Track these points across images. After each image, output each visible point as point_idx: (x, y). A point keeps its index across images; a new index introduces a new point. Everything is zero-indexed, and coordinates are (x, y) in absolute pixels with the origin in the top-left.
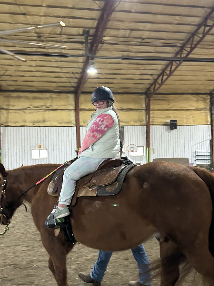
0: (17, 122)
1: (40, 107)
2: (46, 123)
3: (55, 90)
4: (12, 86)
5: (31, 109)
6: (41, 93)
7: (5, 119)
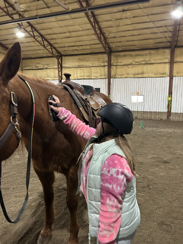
0: (123, 75)
1: (140, 62)
2: (144, 74)
3: (154, 47)
4: (119, 47)
5: (134, 64)
6: (142, 51)
7: (114, 73)
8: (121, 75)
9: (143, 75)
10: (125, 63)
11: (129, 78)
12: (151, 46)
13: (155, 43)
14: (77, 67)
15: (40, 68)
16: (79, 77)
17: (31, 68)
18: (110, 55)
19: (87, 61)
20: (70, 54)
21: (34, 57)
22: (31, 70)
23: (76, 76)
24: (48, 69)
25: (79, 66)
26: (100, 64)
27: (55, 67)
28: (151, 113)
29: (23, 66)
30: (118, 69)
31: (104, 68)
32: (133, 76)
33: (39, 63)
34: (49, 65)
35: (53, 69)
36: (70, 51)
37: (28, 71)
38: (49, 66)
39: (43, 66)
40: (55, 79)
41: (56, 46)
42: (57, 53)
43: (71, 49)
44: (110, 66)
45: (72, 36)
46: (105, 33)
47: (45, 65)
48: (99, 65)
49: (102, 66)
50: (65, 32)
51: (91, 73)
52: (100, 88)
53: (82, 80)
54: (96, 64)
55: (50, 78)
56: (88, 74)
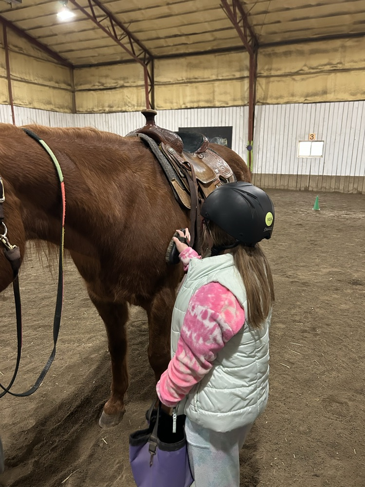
1: (320, 68)
2: (328, 95)
3: (351, 31)
4: (275, 33)
5: (306, 72)
6: (325, 41)
7: (263, 94)
8: (277, 98)
9: (325, 96)
10: (288, 70)
11: (295, 103)
12: (345, 30)
13: (355, 23)
14: (185, 83)
15: (109, 86)
16: (188, 103)
17: (92, 87)
18: (254, 52)
19: (205, 68)
20: (170, 53)
21: (96, 63)
22: (92, 92)
23: (181, 102)
24: (126, 89)
25: (188, 80)
26: (234, 73)
27: (139, 84)
28: (338, 178)
29: (75, 83)
30: (271, 85)
31: (242, 82)
32: (302, 99)
33: (107, 76)
34: (127, 78)
35: (135, 88)
36: (169, 46)
37: (85, 93)
38: (128, 82)
39: (115, 81)
41: (140, 36)
42: (144, 53)
43: (171, 42)
44: (254, 77)
45: (173, 13)
46: (245, 3)
47: (118, 79)
48: (230, 77)
49: (237, 79)
50: (159, 4)
51: (214, 95)
52: (231, 128)
53: (195, 109)
54: (224, 75)
55: (129, 106)
56: (207, 97)
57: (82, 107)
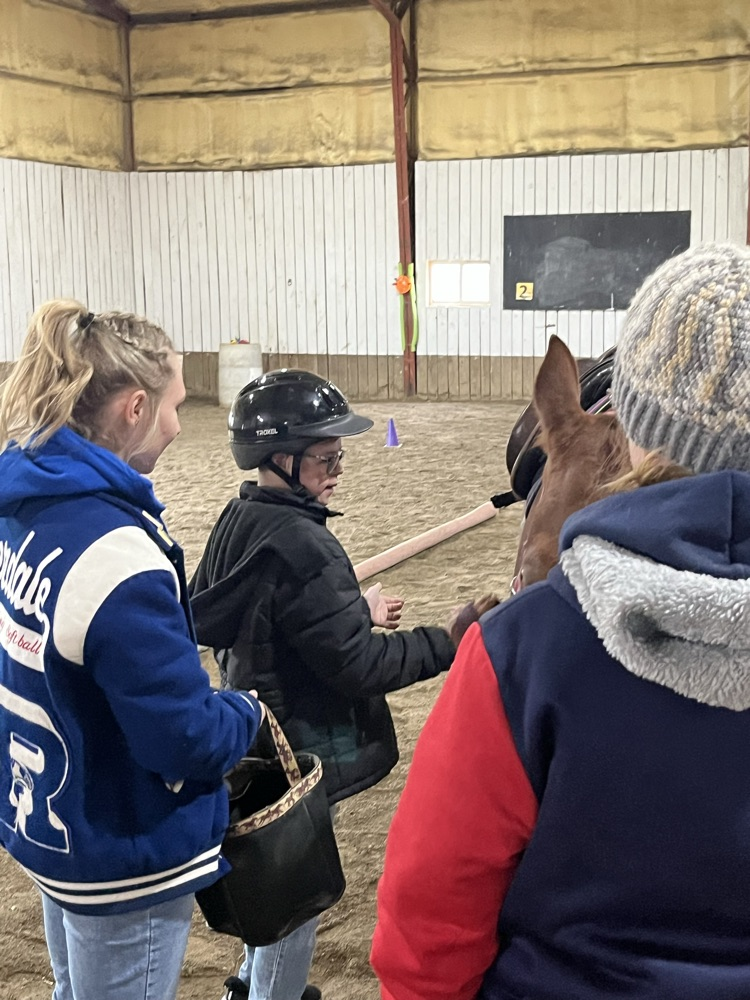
14: (524, 73)
15: (256, 81)
16: (536, 136)
17: (196, 83)
19: (593, 28)
21: (213, 7)
22: (195, 100)
23: (513, 134)
24: (318, 91)
25: (537, 66)
26: (689, 46)
27: (363, 77)
29: (133, 70)
31: (719, 74)
33: (249, 51)
34: (323, 58)
35: (350, 91)
37: (169, 105)
38: (325, 71)
39: (279, 67)
40: (363, 155)
47: (290, 60)
48: (680, 58)
49: (704, 62)
51: (625, 111)
52: (688, 214)
53: (562, 157)
54: (659, 50)
55: (330, 148)
56: (601, 120)
57: (156, 150)
